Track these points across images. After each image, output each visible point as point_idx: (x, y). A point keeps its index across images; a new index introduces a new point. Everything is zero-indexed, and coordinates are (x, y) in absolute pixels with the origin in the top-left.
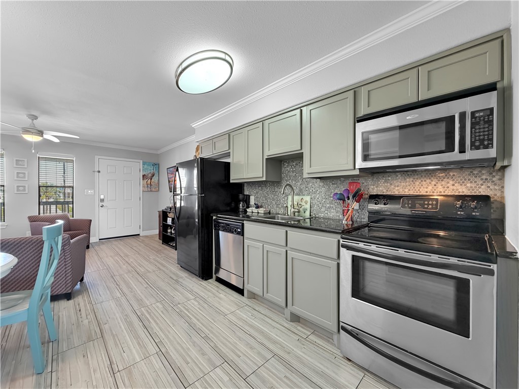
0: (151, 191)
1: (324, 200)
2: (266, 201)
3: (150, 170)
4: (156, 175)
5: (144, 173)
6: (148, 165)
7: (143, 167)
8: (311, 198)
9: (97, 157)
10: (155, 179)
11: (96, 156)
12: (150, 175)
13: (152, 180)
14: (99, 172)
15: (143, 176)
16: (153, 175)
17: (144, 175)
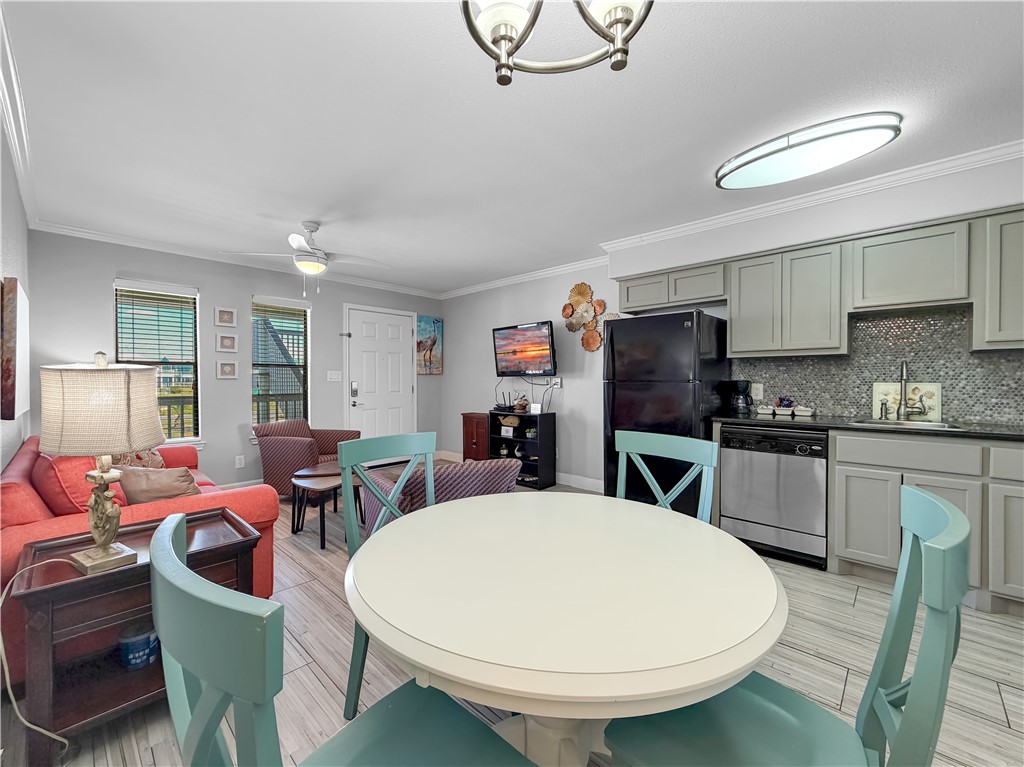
0: (431, 374)
1: (981, 391)
2: (802, 394)
3: (430, 332)
4: (439, 342)
5: (421, 338)
6: (427, 323)
7: (418, 326)
8: (943, 388)
9: (346, 306)
10: (437, 350)
11: (345, 304)
12: (429, 342)
13: (433, 353)
14: (350, 335)
15: (419, 344)
16: (434, 343)
17: (421, 342)
